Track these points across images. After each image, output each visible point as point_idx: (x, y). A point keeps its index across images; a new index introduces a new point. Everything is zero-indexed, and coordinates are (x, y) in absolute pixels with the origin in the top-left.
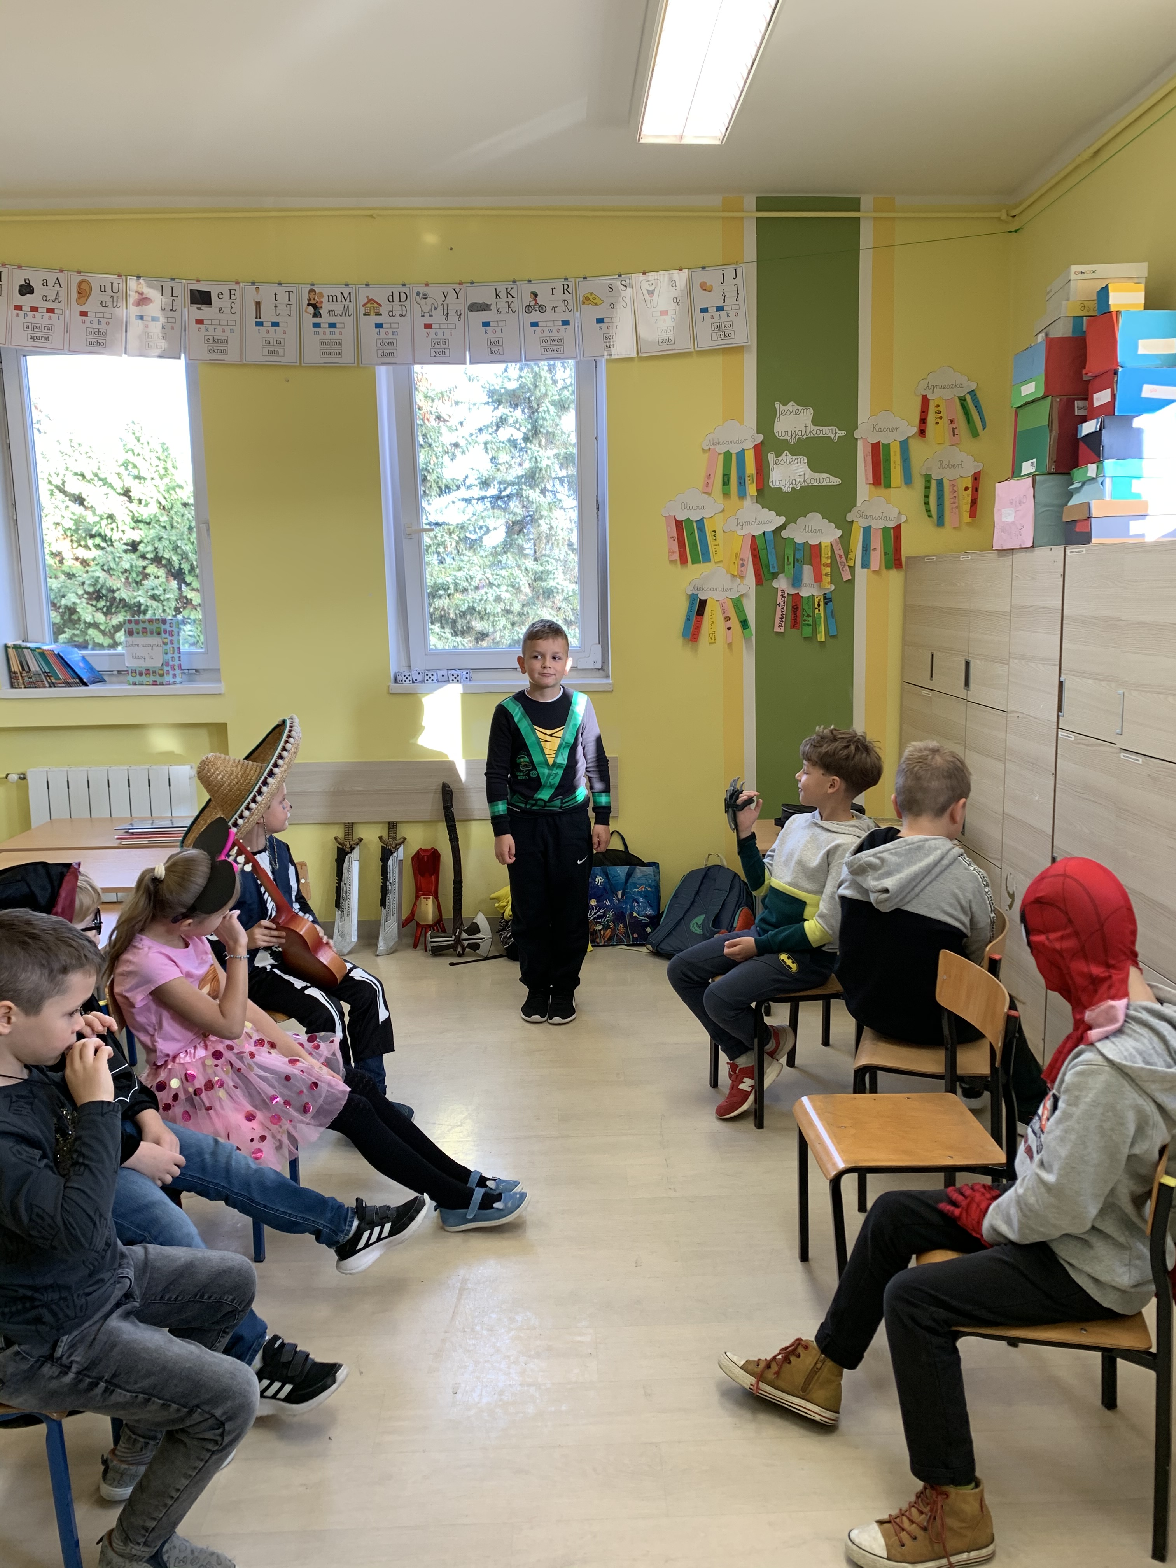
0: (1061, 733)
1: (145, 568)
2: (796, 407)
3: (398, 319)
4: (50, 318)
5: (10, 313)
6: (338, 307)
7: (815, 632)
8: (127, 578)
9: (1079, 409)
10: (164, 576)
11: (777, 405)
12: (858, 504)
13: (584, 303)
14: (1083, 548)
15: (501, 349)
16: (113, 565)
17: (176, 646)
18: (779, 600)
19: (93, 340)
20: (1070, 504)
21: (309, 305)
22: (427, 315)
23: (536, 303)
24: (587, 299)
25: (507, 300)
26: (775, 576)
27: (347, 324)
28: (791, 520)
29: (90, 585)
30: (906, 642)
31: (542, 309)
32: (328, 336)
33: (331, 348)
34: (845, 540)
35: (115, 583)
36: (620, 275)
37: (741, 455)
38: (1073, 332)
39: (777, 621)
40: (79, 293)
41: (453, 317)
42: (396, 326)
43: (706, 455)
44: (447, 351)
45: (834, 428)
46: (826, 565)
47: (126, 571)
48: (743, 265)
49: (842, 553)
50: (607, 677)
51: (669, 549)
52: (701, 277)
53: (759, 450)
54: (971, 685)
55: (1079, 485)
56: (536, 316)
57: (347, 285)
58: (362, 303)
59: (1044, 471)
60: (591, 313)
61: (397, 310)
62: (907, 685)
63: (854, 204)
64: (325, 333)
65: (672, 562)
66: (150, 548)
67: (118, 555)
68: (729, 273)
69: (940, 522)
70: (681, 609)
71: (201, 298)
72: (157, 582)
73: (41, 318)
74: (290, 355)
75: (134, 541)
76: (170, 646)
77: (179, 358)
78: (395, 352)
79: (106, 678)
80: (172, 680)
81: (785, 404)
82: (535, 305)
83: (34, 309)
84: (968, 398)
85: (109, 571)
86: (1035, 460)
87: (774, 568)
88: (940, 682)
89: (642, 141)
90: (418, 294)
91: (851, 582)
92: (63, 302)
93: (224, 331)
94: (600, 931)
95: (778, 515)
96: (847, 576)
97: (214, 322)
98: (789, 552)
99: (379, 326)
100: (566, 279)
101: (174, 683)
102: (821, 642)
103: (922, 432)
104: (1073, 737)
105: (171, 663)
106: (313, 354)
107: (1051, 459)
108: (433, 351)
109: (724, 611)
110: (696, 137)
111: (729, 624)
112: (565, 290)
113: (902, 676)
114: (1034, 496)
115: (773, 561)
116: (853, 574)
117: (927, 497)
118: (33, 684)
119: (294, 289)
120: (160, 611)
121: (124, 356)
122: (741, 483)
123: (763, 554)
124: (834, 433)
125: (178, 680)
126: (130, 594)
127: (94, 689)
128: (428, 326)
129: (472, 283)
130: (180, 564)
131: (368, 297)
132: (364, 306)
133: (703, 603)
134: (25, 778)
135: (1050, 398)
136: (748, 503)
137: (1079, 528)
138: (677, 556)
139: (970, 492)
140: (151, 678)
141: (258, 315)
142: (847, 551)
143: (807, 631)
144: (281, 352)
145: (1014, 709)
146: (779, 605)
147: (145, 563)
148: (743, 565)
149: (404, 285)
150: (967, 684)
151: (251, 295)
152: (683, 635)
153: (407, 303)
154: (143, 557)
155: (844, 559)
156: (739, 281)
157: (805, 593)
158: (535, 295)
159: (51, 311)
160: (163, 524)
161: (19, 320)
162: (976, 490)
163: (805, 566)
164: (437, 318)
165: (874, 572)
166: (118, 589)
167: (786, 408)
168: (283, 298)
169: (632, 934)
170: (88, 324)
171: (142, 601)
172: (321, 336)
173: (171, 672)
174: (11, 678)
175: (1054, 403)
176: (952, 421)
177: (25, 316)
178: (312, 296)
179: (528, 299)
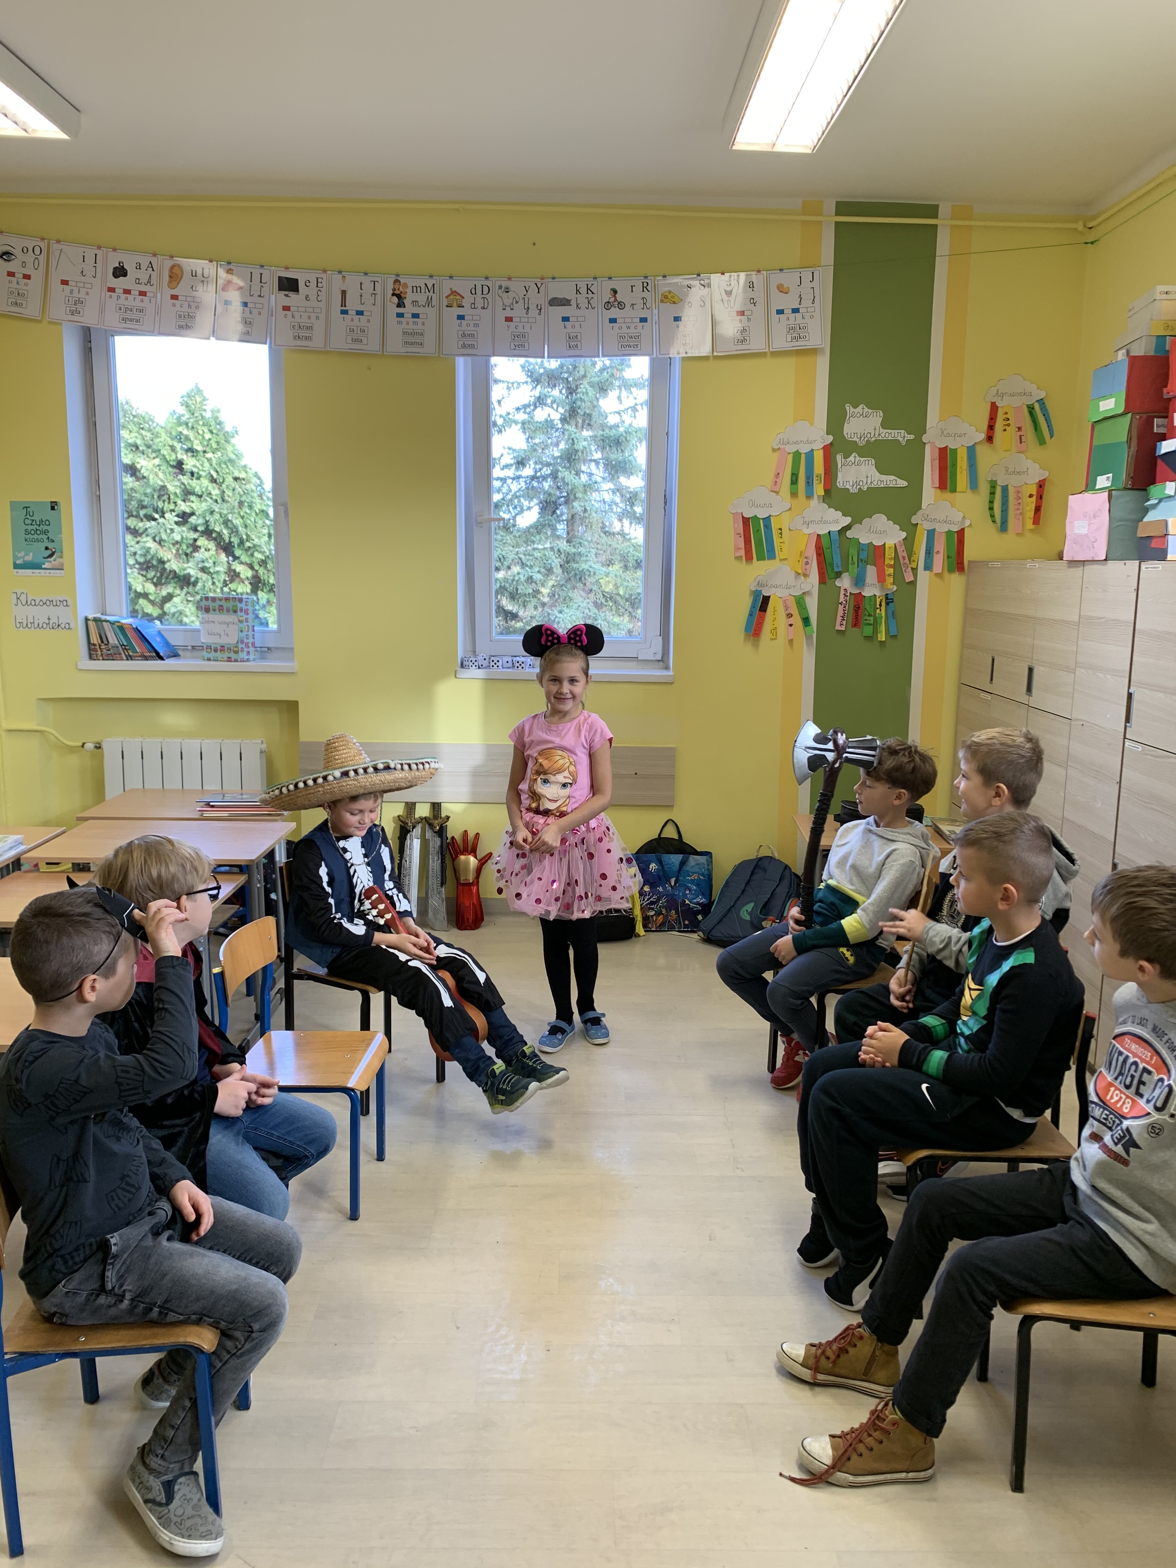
0: (1127, 743)
1: (195, 540)
2: (866, 409)
3: (479, 311)
4: (142, 301)
5: (103, 294)
6: (422, 298)
7: (876, 631)
8: (178, 550)
9: (1158, 426)
10: (214, 548)
11: (848, 407)
12: (924, 506)
13: (662, 301)
14: (1159, 565)
15: (579, 344)
16: (164, 537)
17: (250, 624)
18: (842, 599)
19: (182, 324)
20: (1145, 520)
21: (393, 295)
22: (508, 309)
23: (616, 300)
24: (666, 297)
25: (587, 296)
26: (838, 575)
27: (429, 314)
28: (857, 520)
29: (141, 555)
30: (965, 645)
31: (621, 305)
32: (411, 326)
33: (413, 338)
34: (909, 542)
35: (167, 554)
36: (699, 275)
37: (810, 455)
38: (1156, 351)
39: (839, 619)
40: (170, 277)
41: (534, 312)
42: (478, 317)
43: (777, 454)
44: (526, 344)
45: (903, 431)
46: (890, 566)
47: (177, 542)
48: (820, 268)
49: (905, 554)
50: (667, 668)
51: (735, 546)
52: (777, 278)
53: (828, 450)
54: (1034, 690)
55: (1156, 501)
56: (614, 312)
57: (431, 276)
58: (445, 295)
59: (1121, 486)
60: (669, 310)
61: (479, 303)
62: (964, 687)
63: (932, 211)
64: (408, 324)
65: (738, 558)
66: (201, 521)
67: (170, 527)
68: (807, 276)
69: (1003, 527)
70: (745, 604)
71: (289, 285)
72: (207, 554)
73: (133, 301)
74: (372, 343)
75: (184, 513)
76: (245, 624)
77: (266, 343)
78: (475, 343)
79: (180, 653)
80: (246, 657)
81: (855, 407)
82: (614, 301)
83: (127, 292)
84: (1037, 406)
85: (160, 542)
86: (1111, 475)
87: (838, 567)
88: (999, 686)
89: (734, 148)
90: (500, 287)
91: (913, 583)
92: (155, 285)
93: (309, 318)
94: (652, 916)
95: (845, 515)
96: (909, 577)
97: (300, 309)
98: (853, 552)
99: (461, 317)
100: (646, 277)
101: (248, 660)
102: (881, 642)
103: (990, 439)
104: (1140, 748)
105: (245, 641)
106: (395, 343)
107: (1128, 474)
108: (512, 344)
109: (786, 608)
110: (787, 145)
111: (791, 621)
112: (645, 287)
113: (960, 679)
114: (1109, 511)
115: (837, 560)
116: (915, 576)
117: (991, 502)
118: (111, 657)
119: (379, 279)
120: (210, 583)
121: (212, 339)
122: (809, 483)
123: (827, 552)
124: (902, 436)
125: (251, 657)
126: (180, 565)
127: (170, 663)
128: (509, 319)
129: (554, 278)
130: (230, 537)
131: (451, 289)
132: (447, 297)
133: (766, 599)
134: (100, 747)
135: (1130, 414)
136: (814, 502)
137: (1154, 544)
138: (742, 553)
139: (1034, 499)
140: (226, 655)
141: (344, 304)
142: (910, 553)
143: (868, 631)
144: (364, 340)
145: (1079, 717)
146: (841, 603)
147: (196, 536)
148: (807, 563)
149: (487, 278)
150: (1029, 689)
151: (337, 284)
152: (746, 630)
153: (489, 296)
154: (195, 529)
155: (907, 561)
156: (815, 284)
157: (867, 593)
158: (615, 292)
159: (143, 294)
160: (214, 497)
161: (112, 302)
162: (1040, 497)
163: (868, 566)
164: (518, 312)
165: (937, 575)
166: (169, 561)
167: (856, 410)
168: (368, 287)
169: (684, 921)
170: (178, 308)
171: (192, 573)
172: (404, 326)
173: (246, 650)
174: (90, 650)
175: (1134, 420)
176: (1019, 429)
177: (118, 298)
178: (397, 287)
179: (607, 296)
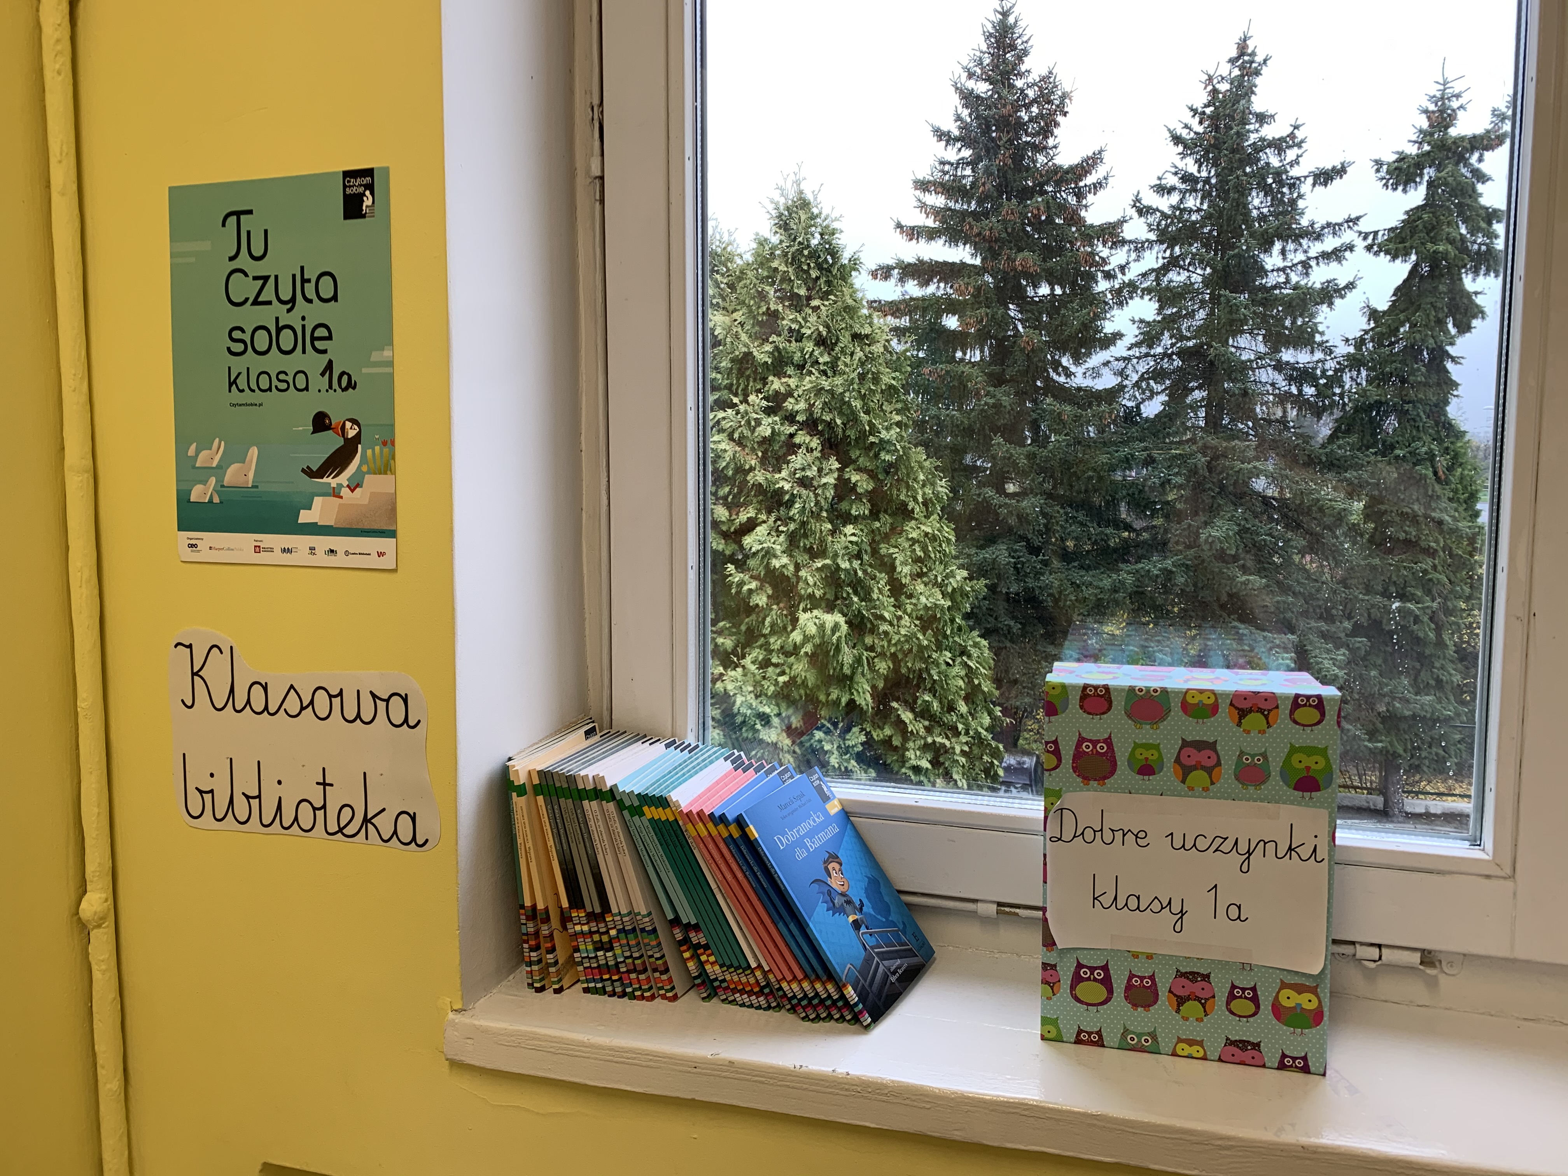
1: (792, 436)
66: (802, 405)
67: (755, 416)
72: (809, 458)
75: (777, 393)
118: (617, 980)
120: (812, 504)
126: (769, 476)
130: (844, 431)
154: (790, 418)
166: (752, 469)
171: (787, 487)
